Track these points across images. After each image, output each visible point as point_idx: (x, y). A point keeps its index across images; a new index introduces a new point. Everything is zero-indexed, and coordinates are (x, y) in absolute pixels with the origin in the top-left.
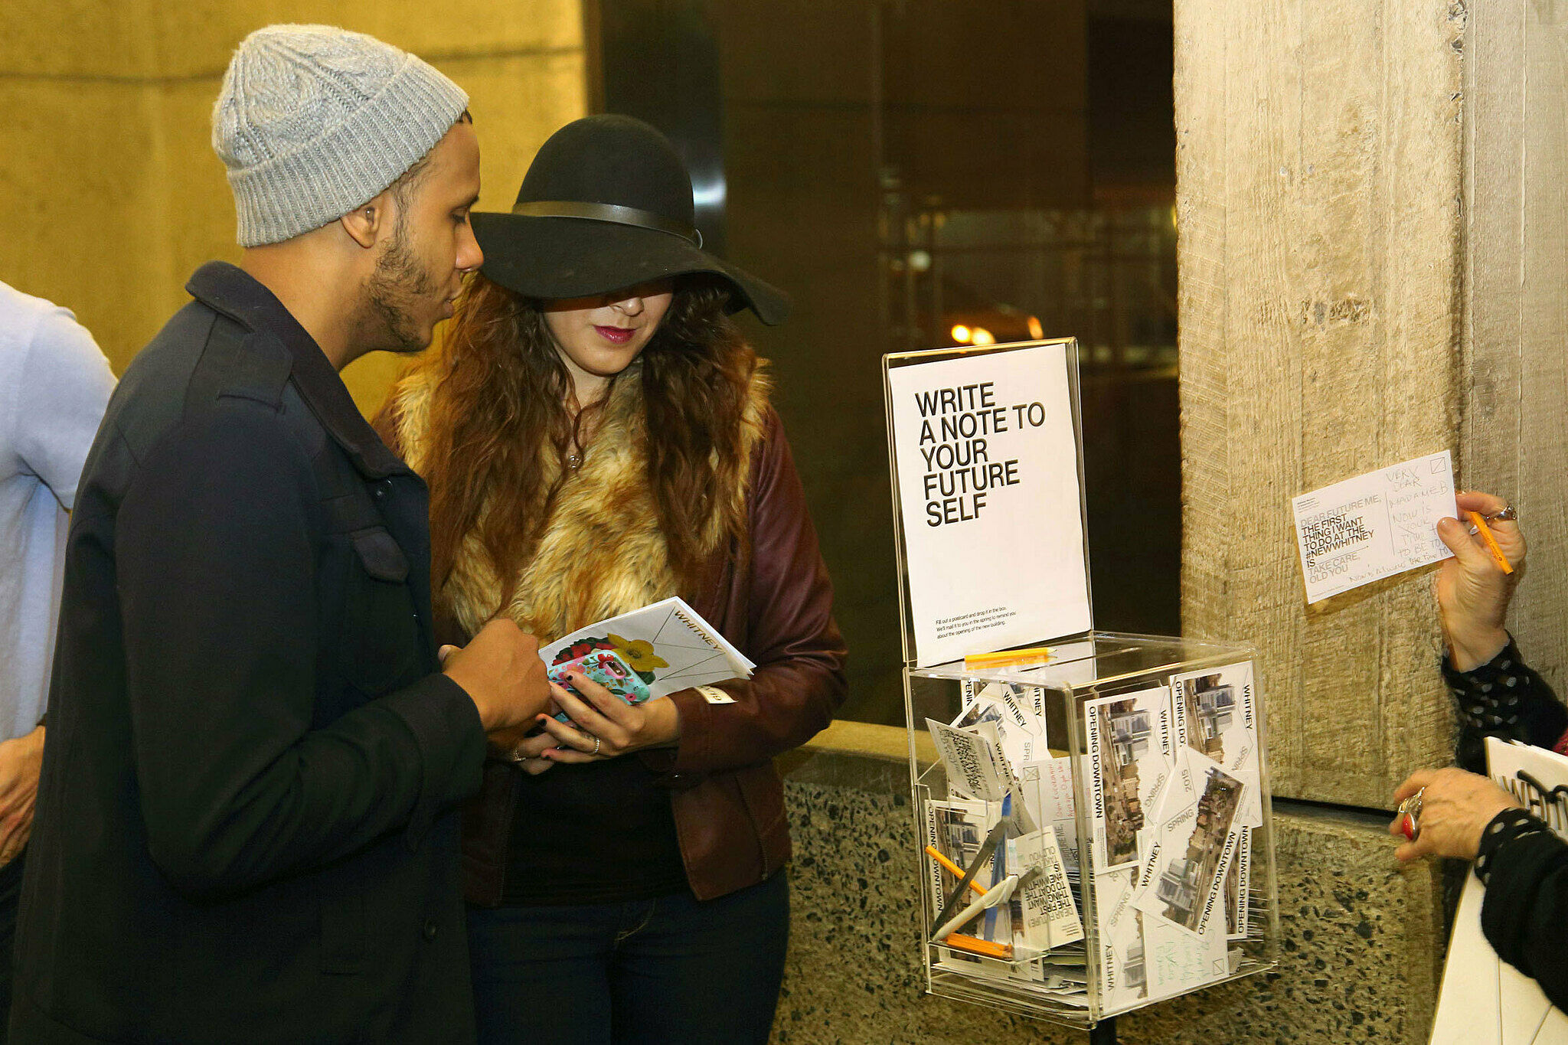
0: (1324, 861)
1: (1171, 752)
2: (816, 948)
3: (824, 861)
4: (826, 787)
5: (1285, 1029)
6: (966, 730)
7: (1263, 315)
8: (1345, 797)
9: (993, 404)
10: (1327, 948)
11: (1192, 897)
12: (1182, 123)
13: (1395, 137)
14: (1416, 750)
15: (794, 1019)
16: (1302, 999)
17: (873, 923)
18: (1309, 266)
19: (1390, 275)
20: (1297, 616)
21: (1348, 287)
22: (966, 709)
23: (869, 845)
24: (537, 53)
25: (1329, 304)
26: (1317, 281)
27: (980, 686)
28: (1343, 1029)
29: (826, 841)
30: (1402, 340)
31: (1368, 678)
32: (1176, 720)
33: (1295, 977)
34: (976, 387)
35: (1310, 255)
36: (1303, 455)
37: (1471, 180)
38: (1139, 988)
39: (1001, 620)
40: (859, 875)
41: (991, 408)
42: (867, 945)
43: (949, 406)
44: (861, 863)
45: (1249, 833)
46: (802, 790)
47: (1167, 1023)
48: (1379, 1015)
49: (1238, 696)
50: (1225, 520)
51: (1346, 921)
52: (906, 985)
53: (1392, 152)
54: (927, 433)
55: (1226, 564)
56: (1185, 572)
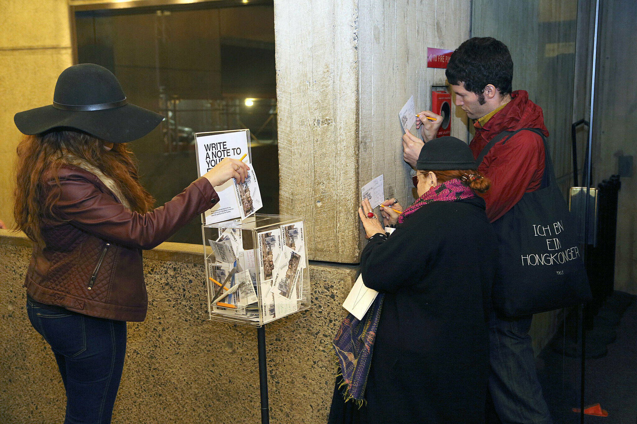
0: (321, 277)
1: (281, 247)
2: (169, 309)
3: (172, 284)
4: (172, 262)
5: (310, 325)
6: (221, 243)
7: (302, 123)
8: (327, 259)
9: (226, 148)
10: (322, 302)
11: (287, 289)
12: (278, 68)
13: (339, 73)
14: (347, 245)
15: (163, 331)
16: (315, 317)
17: (187, 301)
18: (315, 109)
19: (338, 112)
20: (313, 209)
21: (326, 115)
22: (220, 237)
23: (186, 279)
24: (56, 48)
25: (321, 120)
26: (318, 114)
27: (224, 230)
28: (327, 324)
29: (173, 278)
30: (342, 130)
31: (333, 225)
32: (282, 238)
33: (313, 311)
34: (221, 143)
35: (315, 106)
36: (314, 163)
37: (360, 86)
38: (273, 315)
39: (229, 211)
40: (183, 287)
41: (226, 149)
42: (185, 308)
43: (214, 148)
44: (183, 284)
45: (302, 270)
46: (165, 263)
47: (276, 326)
48: (337, 320)
49: (299, 231)
50: (292, 181)
51: (327, 294)
52: (197, 319)
53: (338, 77)
54: (208, 156)
55: (292, 194)
56: (280, 197)
